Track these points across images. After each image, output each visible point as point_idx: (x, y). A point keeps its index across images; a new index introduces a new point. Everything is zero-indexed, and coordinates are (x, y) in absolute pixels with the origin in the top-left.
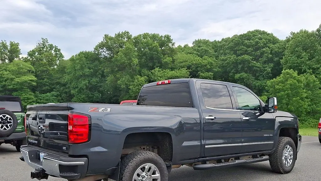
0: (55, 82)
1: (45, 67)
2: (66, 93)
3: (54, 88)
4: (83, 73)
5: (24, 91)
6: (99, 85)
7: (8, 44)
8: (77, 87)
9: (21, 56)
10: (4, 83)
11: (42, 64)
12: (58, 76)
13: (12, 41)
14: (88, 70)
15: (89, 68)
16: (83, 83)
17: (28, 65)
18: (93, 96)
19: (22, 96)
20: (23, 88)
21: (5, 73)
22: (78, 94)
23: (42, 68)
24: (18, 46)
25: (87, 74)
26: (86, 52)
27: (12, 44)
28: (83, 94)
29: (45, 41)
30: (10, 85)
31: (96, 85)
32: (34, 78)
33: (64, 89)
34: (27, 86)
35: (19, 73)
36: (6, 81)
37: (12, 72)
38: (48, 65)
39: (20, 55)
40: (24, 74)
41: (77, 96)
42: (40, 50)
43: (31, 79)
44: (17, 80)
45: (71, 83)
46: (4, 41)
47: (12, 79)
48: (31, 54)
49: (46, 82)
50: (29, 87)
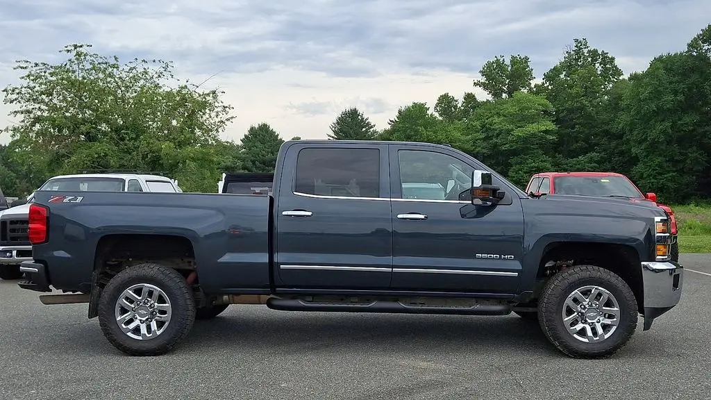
0: (597, 130)
1: (577, 102)
2: (622, 153)
3: (597, 145)
4: (657, 106)
5: (532, 153)
6: (700, 130)
7: (508, 62)
8: (645, 140)
9: (533, 83)
10: (495, 140)
11: (571, 94)
12: (604, 116)
13: (516, 55)
14: (671, 97)
15: (676, 93)
16: (659, 129)
17: (542, 99)
18: (685, 159)
19: (527, 164)
20: (528, 148)
21: (496, 120)
22: (647, 156)
23: (570, 103)
24: (526, 62)
25: (668, 106)
26: (669, 57)
27: (514, 61)
28: (660, 155)
29: (580, 45)
30: (505, 144)
31: (694, 130)
32: (552, 127)
33: (618, 144)
34: (537, 144)
35: (523, 118)
36: (498, 135)
37: (511, 118)
38: (583, 96)
39: (531, 82)
40: (532, 119)
41: (646, 160)
42: (569, 66)
43: (543, 128)
44: (518, 132)
45: (631, 131)
46: (499, 58)
47: (509, 132)
48: (551, 76)
49: (579, 132)
50: (541, 146)
